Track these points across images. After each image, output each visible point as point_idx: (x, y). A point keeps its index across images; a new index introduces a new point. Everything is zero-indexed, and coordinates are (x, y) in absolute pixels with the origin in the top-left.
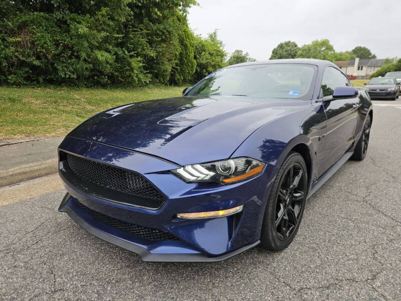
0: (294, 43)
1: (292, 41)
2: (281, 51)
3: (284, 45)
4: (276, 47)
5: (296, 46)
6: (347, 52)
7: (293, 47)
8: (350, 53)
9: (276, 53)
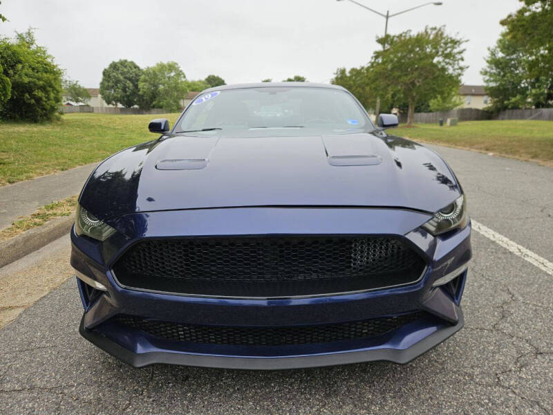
0: (132, 62)
1: (129, 60)
2: (114, 74)
3: (119, 65)
4: (107, 67)
5: (136, 67)
6: (200, 81)
7: (131, 69)
8: (203, 83)
9: (109, 77)
